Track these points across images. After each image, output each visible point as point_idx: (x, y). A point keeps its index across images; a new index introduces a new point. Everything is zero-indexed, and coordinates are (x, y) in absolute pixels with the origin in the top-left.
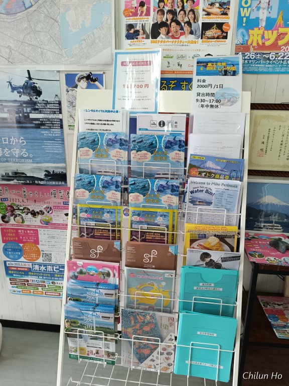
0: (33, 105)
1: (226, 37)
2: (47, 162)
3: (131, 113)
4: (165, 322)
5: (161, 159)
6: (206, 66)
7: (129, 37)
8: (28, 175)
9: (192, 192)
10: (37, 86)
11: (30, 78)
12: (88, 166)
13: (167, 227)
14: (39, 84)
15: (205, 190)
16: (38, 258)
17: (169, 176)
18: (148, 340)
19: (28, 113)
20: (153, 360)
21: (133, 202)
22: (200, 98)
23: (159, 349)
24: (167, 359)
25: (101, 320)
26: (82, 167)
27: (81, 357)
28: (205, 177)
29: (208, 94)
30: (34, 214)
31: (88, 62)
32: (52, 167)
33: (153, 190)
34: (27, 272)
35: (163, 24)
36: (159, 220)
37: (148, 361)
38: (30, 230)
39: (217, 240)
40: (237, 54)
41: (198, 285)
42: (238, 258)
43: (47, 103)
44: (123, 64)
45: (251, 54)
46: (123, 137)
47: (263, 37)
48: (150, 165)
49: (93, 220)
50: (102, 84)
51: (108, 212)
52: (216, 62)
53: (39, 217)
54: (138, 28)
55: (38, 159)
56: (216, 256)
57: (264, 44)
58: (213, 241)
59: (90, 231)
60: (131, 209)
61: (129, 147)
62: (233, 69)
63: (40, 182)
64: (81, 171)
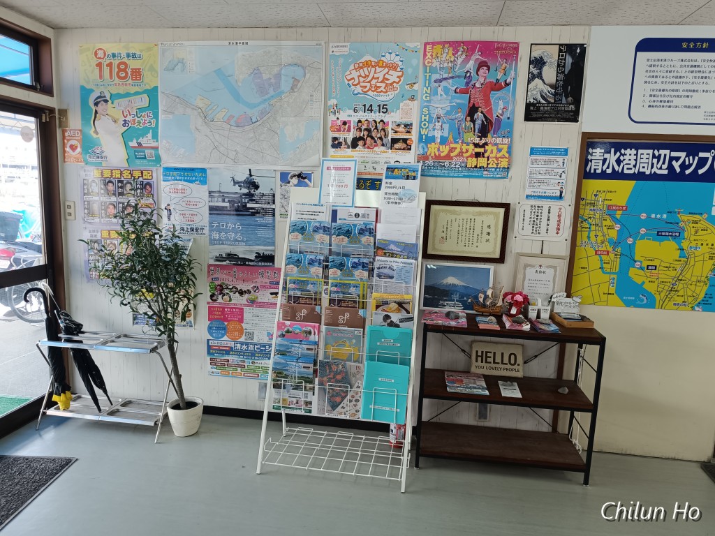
0: (250, 196)
1: (410, 149)
2: (258, 245)
3: (333, 206)
4: (354, 370)
5: (355, 242)
6: (393, 172)
7: (334, 146)
8: (240, 256)
9: (378, 268)
10: (256, 181)
11: (251, 175)
12: (297, 247)
13: (359, 296)
14: (257, 180)
15: (388, 266)
16: (241, 337)
17: (362, 256)
18: (340, 386)
19: (245, 203)
20: (343, 408)
21: (332, 276)
22: (386, 196)
23: (349, 397)
24: (355, 406)
25: (303, 370)
26: (292, 248)
27: (283, 407)
28: (389, 256)
29: (393, 194)
30: (241, 293)
31: (300, 164)
32: (262, 250)
33: (348, 266)
34: (229, 351)
35: (361, 138)
36: (352, 290)
37: (339, 409)
38: (235, 308)
39: (396, 306)
40: (418, 162)
41: (380, 341)
42: (411, 319)
43: (263, 195)
44: (328, 168)
45: (430, 162)
46: (326, 225)
47: (439, 150)
48: (347, 247)
49: (299, 290)
50: (310, 181)
51: (312, 284)
52: (401, 169)
53: (246, 296)
54: (341, 140)
55: (251, 243)
56: (395, 318)
57: (439, 155)
58: (395, 306)
59: (297, 299)
60: (330, 281)
61: (331, 233)
62: (414, 174)
63: (250, 263)
64: (291, 251)
